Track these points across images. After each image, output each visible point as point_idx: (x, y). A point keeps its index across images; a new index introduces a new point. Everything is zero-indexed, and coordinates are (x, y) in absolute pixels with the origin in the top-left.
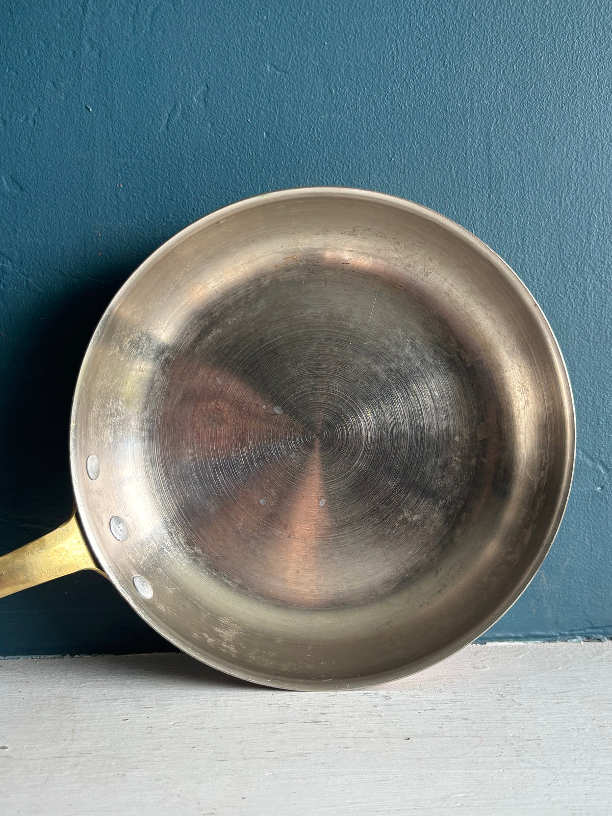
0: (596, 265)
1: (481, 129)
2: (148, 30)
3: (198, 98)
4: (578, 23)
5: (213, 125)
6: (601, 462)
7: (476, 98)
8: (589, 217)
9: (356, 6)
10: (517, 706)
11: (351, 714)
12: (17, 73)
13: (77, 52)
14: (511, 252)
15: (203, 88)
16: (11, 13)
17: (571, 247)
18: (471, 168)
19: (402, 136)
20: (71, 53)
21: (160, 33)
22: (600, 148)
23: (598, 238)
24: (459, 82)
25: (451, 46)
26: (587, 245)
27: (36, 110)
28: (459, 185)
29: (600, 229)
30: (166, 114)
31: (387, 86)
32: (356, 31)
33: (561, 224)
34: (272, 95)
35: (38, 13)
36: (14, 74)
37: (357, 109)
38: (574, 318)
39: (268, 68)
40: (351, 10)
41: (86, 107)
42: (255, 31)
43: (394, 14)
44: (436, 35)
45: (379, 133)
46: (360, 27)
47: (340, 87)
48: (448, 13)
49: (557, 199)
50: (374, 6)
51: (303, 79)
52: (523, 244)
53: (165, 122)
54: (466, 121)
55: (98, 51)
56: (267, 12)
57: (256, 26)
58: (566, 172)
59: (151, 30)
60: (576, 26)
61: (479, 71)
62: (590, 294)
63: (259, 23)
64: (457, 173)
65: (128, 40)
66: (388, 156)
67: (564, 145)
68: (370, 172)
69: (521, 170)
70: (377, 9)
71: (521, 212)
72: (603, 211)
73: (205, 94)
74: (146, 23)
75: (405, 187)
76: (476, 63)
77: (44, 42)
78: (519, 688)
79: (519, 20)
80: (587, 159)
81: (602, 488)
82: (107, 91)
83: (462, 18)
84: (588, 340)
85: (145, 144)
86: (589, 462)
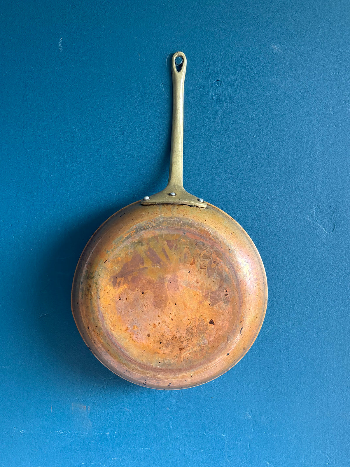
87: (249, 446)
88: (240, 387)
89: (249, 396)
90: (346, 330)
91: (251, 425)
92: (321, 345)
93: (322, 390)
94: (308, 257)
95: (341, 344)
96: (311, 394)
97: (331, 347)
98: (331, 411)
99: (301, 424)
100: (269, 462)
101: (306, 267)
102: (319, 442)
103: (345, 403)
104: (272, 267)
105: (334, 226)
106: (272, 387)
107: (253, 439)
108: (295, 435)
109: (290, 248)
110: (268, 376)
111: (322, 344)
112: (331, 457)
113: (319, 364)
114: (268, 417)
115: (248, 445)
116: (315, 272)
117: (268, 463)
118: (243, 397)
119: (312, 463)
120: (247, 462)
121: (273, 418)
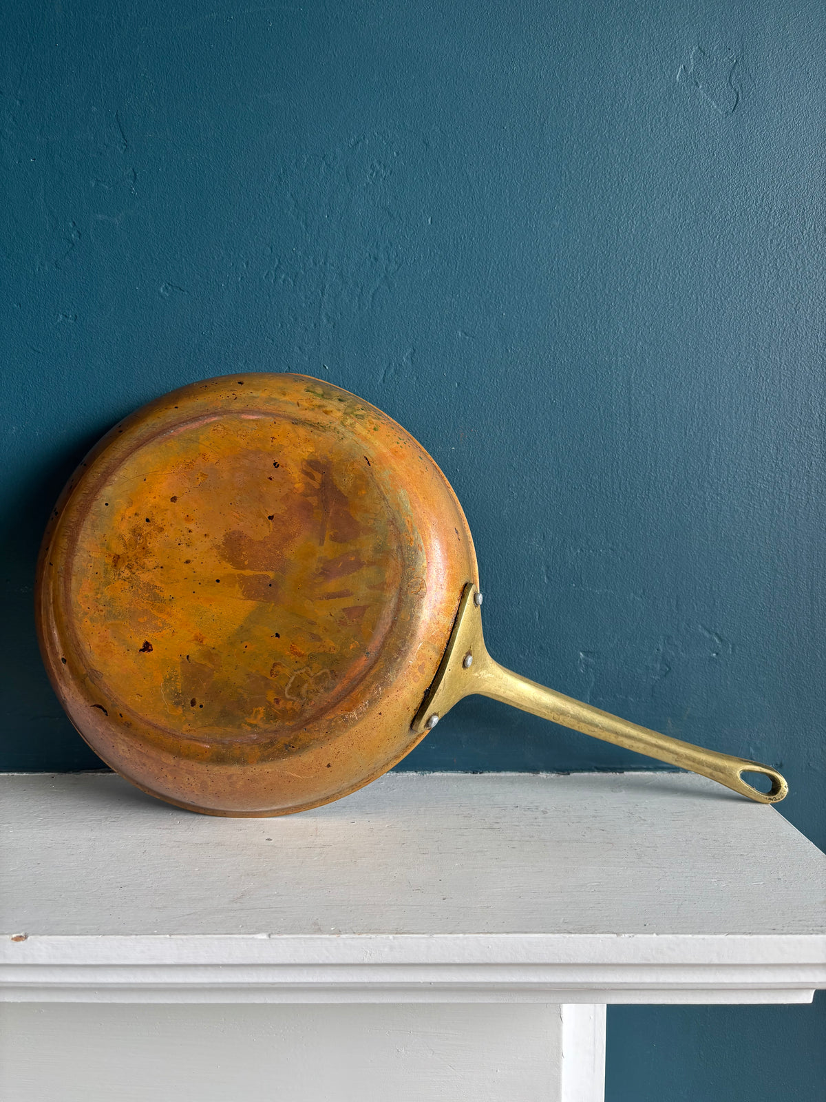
0: (713, 481)
1: (623, 378)
2: (370, 307)
3: (407, 358)
4: (700, 295)
5: (418, 378)
6: (716, 634)
7: (619, 353)
8: (709, 445)
9: (527, 285)
10: (642, 822)
11: (517, 824)
12: (273, 341)
13: (317, 324)
14: (646, 471)
15: (410, 350)
16: (269, 296)
17: (693, 467)
18: (615, 408)
19: (561, 384)
20: (313, 325)
21: (379, 309)
22: (718, 391)
23: (715, 461)
24: (606, 341)
25: (601, 313)
26: (706, 466)
27: (287, 368)
28: (605, 420)
29: (717, 454)
30: (383, 371)
31: (551, 346)
32: (527, 303)
33: (686, 450)
34: (462, 354)
35: (289, 296)
36: (271, 341)
37: (527, 364)
38: (695, 522)
39: (460, 335)
40: (523, 288)
41: (324, 366)
42: (450, 306)
43: (557, 290)
44: (589, 305)
45: (544, 382)
46: (531, 301)
47: (514, 347)
48: (598, 289)
49: (683, 431)
50: (541, 284)
51: (486, 342)
52: (656, 465)
53: (382, 377)
54: (611, 371)
55: (332, 324)
56: (459, 291)
57: (451, 302)
58: (690, 409)
59: (372, 307)
60: (699, 298)
61: (622, 332)
62: (709, 504)
63: (453, 300)
64: (604, 411)
65: (355, 315)
66: (551, 399)
67: (689, 389)
68: (536, 412)
69: (655, 409)
70: (544, 287)
71: (654, 441)
72: (720, 439)
73: (412, 354)
74: (368, 301)
75: (563, 422)
76: (620, 326)
77: (293, 317)
78: (646, 808)
79: (654, 293)
80: (707, 399)
81: (717, 654)
82: (339, 354)
83: (609, 292)
84: (707, 540)
85: (367, 393)
86: (706, 634)
87: (537, 617)
88: (518, 483)
89: (537, 503)
90: (761, 344)
91: (543, 569)
92: (704, 381)
93: (706, 484)
94: (677, 173)
95: (749, 377)
96: (680, 494)
97: (726, 385)
98: (724, 534)
99: (658, 564)
100: (583, 652)
101: (672, 196)
102: (697, 605)
103: (757, 515)
104: (593, 198)
105: (738, 95)
106: (591, 480)
107: (547, 599)
108: (644, 591)
109: (635, 151)
110: (583, 455)
111: (707, 379)
112: (722, 638)
113: (700, 425)
114: (581, 550)
115: (537, 613)
116: (692, 208)
117: (581, 654)
118: (523, 503)
119: (681, 653)
120: (534, 652)
121: (593, 551)
